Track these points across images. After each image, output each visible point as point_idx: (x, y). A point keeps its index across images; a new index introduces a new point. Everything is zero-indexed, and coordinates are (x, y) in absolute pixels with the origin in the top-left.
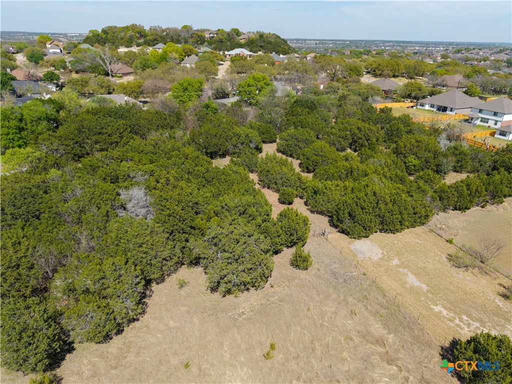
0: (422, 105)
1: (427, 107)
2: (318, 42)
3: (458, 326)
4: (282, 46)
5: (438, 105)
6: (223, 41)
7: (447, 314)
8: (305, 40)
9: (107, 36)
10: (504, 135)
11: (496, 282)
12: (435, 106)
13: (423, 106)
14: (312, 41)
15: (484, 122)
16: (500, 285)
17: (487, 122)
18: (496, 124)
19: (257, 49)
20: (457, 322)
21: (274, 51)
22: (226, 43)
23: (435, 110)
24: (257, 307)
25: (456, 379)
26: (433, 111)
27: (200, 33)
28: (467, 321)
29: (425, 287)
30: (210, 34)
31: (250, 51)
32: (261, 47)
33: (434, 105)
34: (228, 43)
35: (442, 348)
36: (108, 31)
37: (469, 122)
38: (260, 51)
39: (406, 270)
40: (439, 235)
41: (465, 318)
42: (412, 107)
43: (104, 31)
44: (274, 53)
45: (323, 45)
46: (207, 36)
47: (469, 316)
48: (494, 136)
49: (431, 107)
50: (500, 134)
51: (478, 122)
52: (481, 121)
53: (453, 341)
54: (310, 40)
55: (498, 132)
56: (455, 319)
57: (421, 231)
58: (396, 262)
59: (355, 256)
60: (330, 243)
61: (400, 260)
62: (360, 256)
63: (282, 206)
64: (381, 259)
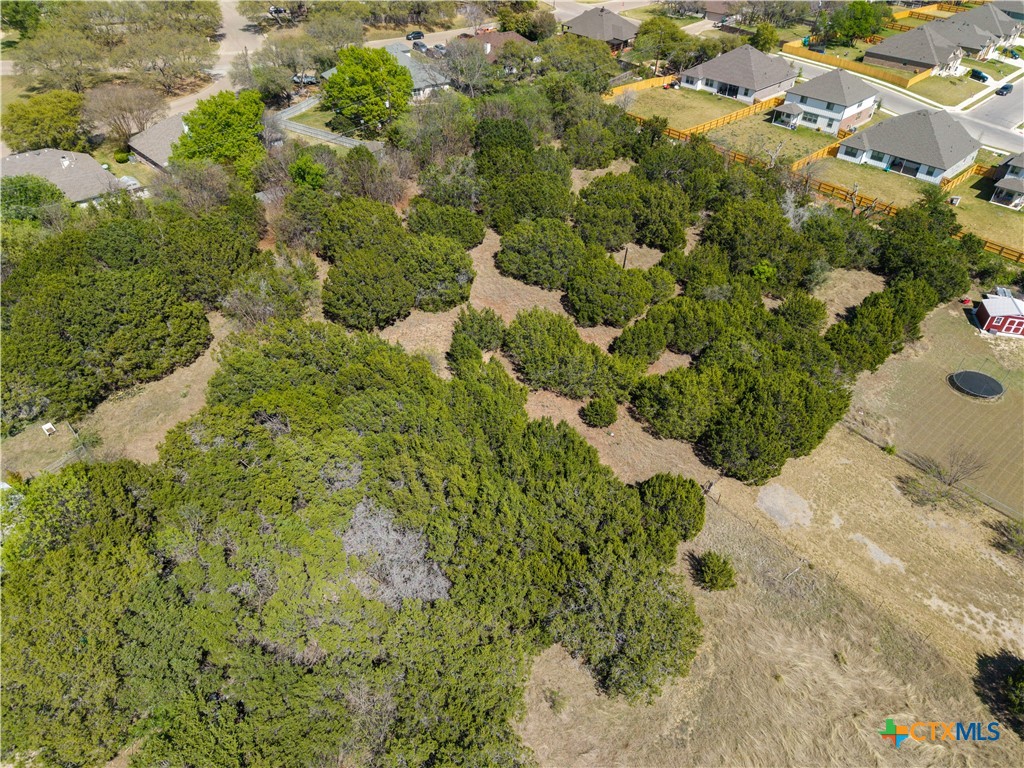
0: (690, 81)
1: (700, 86)
3: (972, 627)
5: (719, 82)
7: (950, 611)
10: (854, 155)
11: (977, 520)
12: (715, 84)
13: (692, 83)
15: (810, 120)
16: (985, 523)
17: (815, 121)
18: (830, 125)
20: (968, 621)
23: (714, 90)
24: (696, 700)
25: (1011, 730)
26: (711, 94)
28: (978, 614)
29: (901, 566)
33: (712, 81)
35: (973, 679)
37: (783, 122)
39: (859, 535)
40: (866, 439)
41: (974, 610)
42: (672, 86)
47: (977, 604)
48: (835, 156)
49: (707, 84)
50: (847, 153)
51: (798, 121)
52: (804, 119)
53: (979, 661)
55: (843, 149)
56: (963, 616)
57: (837, 435)
58: (837, 520)
59: (775, 527)
60: (723, 507)
61: (840, 514)
62: (783, 524)
63: (597, 434)
64: (815, 521)
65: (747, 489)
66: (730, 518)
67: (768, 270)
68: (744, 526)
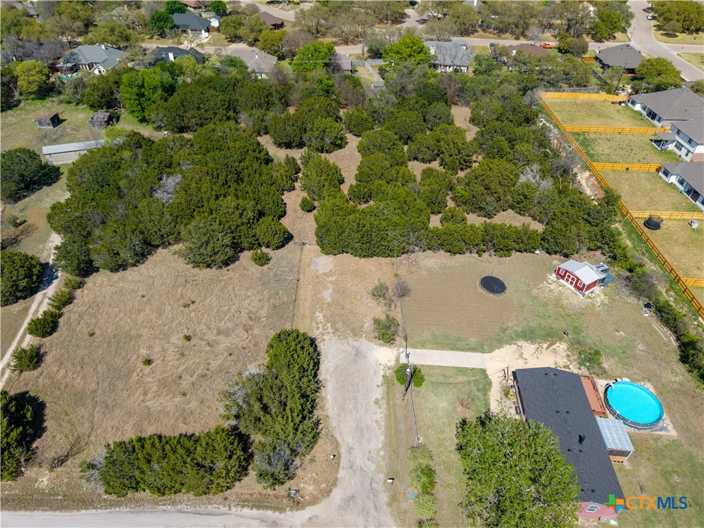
0: (633, 103)
1: (638, 108)
7: (320, 320)
10: (667, 175)
12: (647, 109)
15: (678, 148)
17: (680, 150)
18: (687, 155)
23: (645, 113)
29: (328, 300)
33: (646, 106)
42: (621, 103)
48: (658, 173)
49: (643, 108)
50: (664, 173)
51: (672, 147)
52: (675, 146)
55: (663, 169)
57: (387, 262)
58: (333, 279)
59: (309, 266)
60: (302, 251)
61: (338, 278)
62: (312, 267)
63: (300, 212)
64: (324, 274)
65: (320, 253)
66: (299, 255)
67: (464, 192)
68: (298, 259)
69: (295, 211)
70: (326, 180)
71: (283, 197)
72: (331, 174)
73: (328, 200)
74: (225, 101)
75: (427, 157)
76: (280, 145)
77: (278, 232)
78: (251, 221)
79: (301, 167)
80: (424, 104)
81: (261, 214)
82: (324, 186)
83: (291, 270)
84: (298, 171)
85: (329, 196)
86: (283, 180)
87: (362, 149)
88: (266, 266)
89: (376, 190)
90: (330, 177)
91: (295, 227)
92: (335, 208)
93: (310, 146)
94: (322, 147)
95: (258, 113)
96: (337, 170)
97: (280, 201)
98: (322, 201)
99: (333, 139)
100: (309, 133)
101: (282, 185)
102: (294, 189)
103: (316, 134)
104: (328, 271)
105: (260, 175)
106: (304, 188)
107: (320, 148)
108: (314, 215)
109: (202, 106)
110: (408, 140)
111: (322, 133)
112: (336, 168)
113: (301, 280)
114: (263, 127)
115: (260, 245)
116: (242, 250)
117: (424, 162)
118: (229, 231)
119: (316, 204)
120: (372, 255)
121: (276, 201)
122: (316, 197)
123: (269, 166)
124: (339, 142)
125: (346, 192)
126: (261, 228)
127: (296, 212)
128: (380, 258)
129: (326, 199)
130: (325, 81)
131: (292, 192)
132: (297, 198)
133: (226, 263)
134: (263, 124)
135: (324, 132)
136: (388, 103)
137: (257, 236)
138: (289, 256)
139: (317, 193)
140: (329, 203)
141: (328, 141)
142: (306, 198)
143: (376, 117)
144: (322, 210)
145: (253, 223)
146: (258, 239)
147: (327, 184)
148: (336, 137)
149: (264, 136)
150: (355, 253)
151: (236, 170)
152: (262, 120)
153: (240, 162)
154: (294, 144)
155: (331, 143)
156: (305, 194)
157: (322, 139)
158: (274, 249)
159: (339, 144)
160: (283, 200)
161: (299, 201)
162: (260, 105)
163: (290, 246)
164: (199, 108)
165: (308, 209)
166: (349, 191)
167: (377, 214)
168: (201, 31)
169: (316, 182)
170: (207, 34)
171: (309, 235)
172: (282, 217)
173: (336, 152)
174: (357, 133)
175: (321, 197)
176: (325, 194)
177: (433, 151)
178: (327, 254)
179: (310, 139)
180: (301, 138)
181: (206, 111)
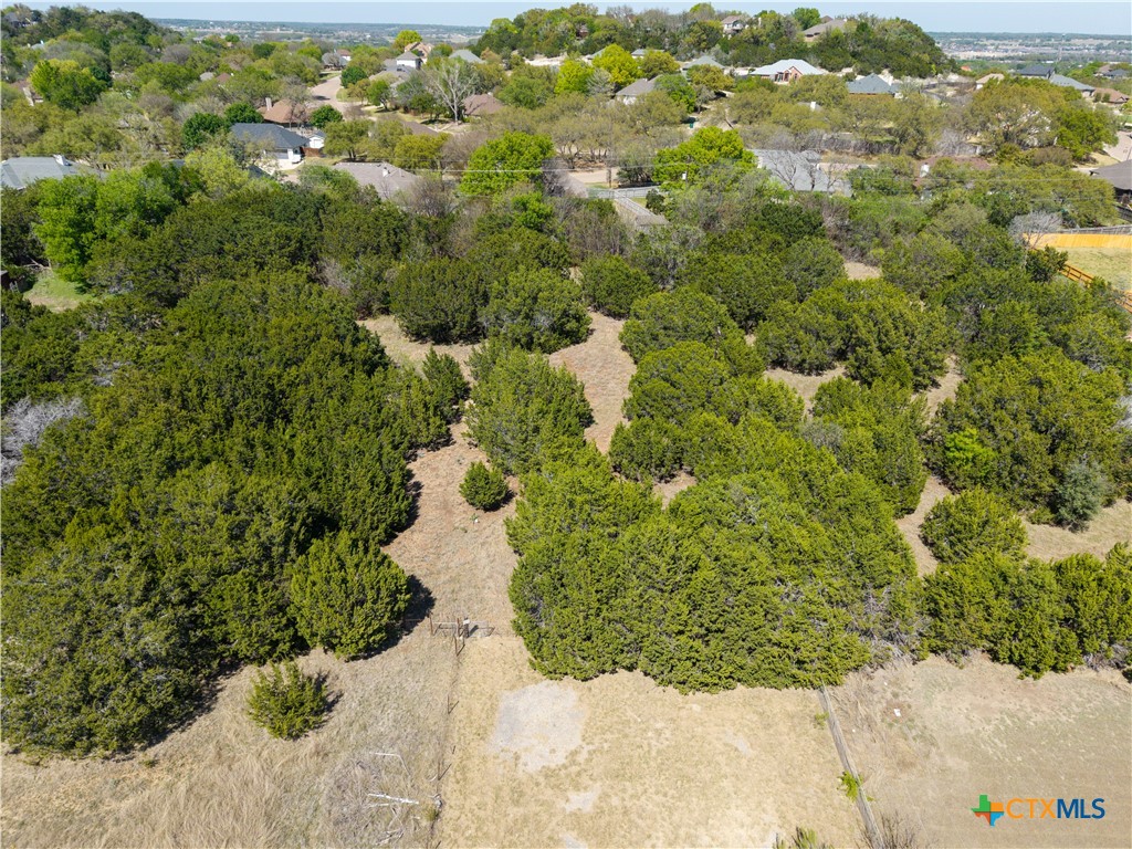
2: (1106, 43)
4: (915, 54)
6: (761, 39)
8: (1069, 38)
9: (520, 33)
14: (1091, 41)
19: (840, 60)
21: (887, 67)
22: (767, 45)
27: (711, 22)
30: (735, 24)
31: (822, 66)
32: (854, 55)
34: (772, 45)
36: (526, 21)
38: (849, 66)
43: (519, 22)
44: (886, 71)
45: (1120, 50)
46: (727, 28)
54: (1085, 37)
57: (791, 708)
58: (582, 801)
59: (482, 735)
60: (459, 664)
61: (604, 797)
62: (497, 740)
63: (464, 512)
64: (549, 774)
65: (527, 671)
66: (446, 679)
67: (978, 448)
68: (442, 700)
69: (446, 508)
70: (542, 413)
71: (411, 466)
72: (557, 397)
73: (554, 472)
74: (288, 238)
75: (812, 356)
76: (418, 335)
77: (370, 594)
78: (277, 551)
79: (473, 383)
80: (776, 243)
81: (323, 523)
82: (537, 430)
83: (411, 759)
84: (463, 392)
85: (555, 459)
86: (414, 417)
87: (633, 346)
88: (311, 740)
89: (697, 440)
90: (553, 406)
91: (440, 565)
92: (579, 499)
93: (497, 335)
94: (530, 335)
95: (369, 262)
96: (572, 386)
97: (396, 478)
98: (532, 475)
99: (558, 314)
100: (494, 304)
101: (411, 430)
102: (448, 441)
103: (513, 303)
104: (560, 759)
105: (344, 399)
106: (479, 438)
107: (524, 340)
108: (507, 522)
109: (227, 247)
110: (750, 319)
111: (529, 301)
112: (572, 381)
113: (447, 813)
114: (380, 295)
115: (301, 646)
116: (232, 665)
117: (802, 372)
118: (175, 596)
119: (513, 483)
120: (731, 680)
121: (381, 478)
122: (513, 464)
123: (378, 376)
124: (572, 325)
125: (604, 448)
126: (304, 583)
127: (450, 512)
128: (759, 690)
129: (547, 467)
130: (534, 205)
131: (443, 450)
132: (456, 467)
133: (153, 730)
134: (381, 287)
135: (535, 299)
136: (684, 243)
137: (291, 611)
138: (410, 685)
139: (515, 451)
140: (557, 480)
141: (543, 321)
142: (481, 466)
143: (658, 271)
144: (535, 505)
145: (285, 555)
146: (292, 623)
147: (546, 424)
148: (565, 313)
149: (383, 317)
150: (666, 672)
151: (271, 387)
152: (378, 279)
153: (287, 365)
154: (455, 332)
155: (553, 329)
156: (480, 456)
157: (527, 316)
158: (354, 658)
159: (570, 332)
160: (410, 475)
161: (461, 475)
162: (378, 250)
163: (417, 641)
164: (220, 252)
165: (488, 500)
166: (614, 443)
167: (725, 519)
168: (286, 152)
169: (514, 418)
170: (298, 157)
171: (487, 594)
172: (402, 528)
173: (564, 351)
174: (615, 309)
175: (528, 464)
176: (542, 452)
177: (829, 340)
178: (553, 674)
179: (497, 318)
180: (474, 315)
181: (238, 258)
